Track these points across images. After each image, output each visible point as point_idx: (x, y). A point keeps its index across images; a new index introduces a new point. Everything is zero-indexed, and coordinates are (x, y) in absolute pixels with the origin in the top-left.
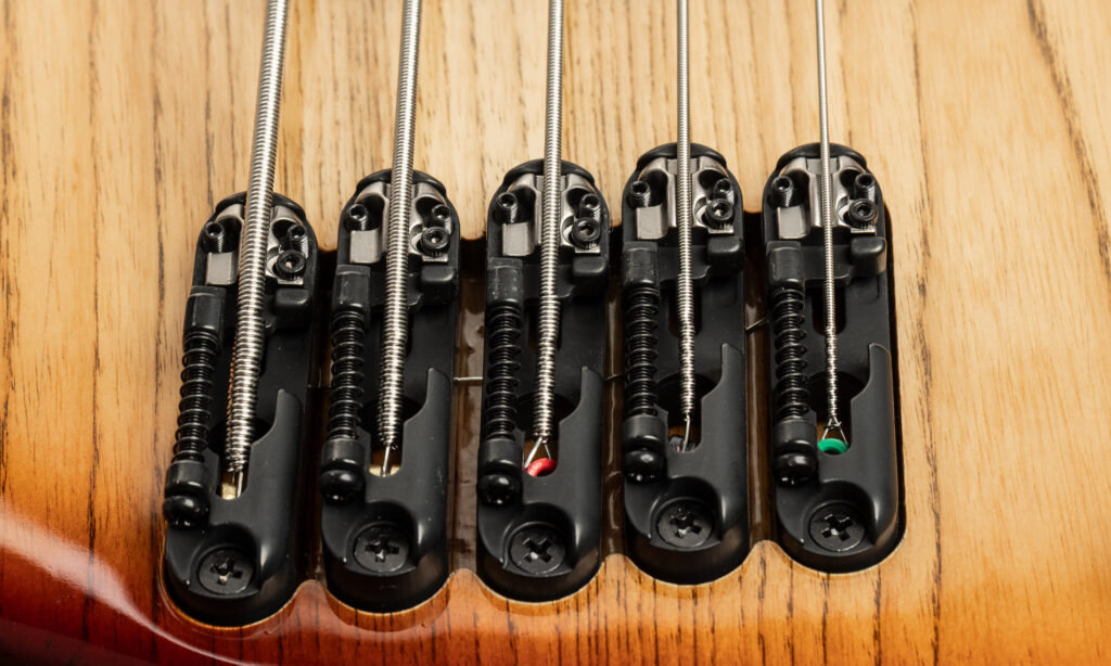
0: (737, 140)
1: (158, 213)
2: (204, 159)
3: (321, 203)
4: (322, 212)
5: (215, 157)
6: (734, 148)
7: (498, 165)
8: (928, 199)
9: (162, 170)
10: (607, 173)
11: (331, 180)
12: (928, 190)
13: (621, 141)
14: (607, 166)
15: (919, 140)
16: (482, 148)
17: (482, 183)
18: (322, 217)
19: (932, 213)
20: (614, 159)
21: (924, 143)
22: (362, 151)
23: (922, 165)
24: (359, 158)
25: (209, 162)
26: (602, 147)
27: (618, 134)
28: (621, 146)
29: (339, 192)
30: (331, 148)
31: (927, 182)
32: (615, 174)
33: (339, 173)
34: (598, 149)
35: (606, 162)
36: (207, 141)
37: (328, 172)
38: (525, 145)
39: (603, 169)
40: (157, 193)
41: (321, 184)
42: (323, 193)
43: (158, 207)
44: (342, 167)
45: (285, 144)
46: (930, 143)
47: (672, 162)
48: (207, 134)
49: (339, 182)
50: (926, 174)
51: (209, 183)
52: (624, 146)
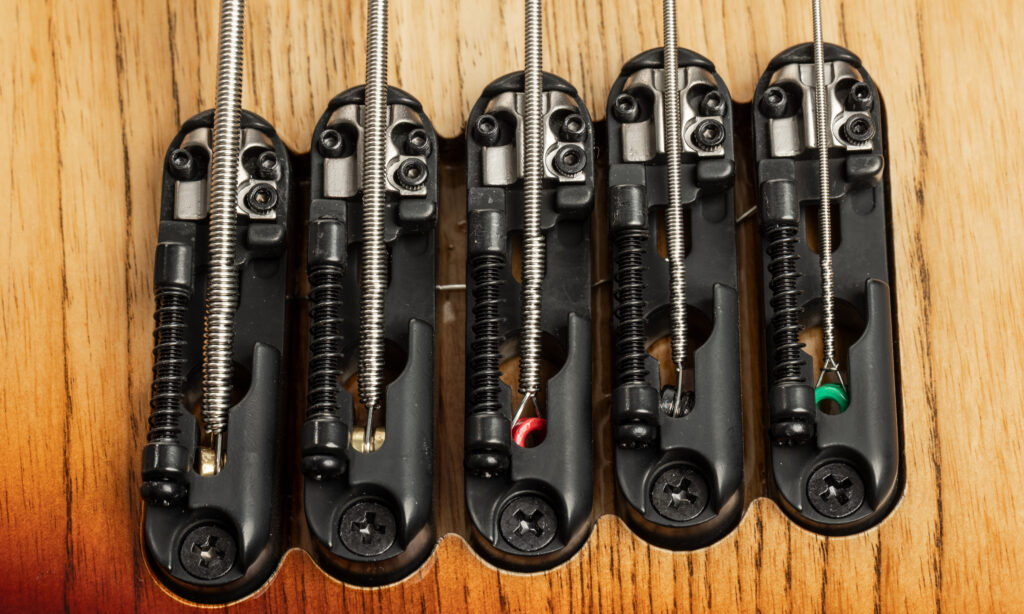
0: (724, 15)
1: (122, 110)
2: (167, 43)
3: (291, 96)
4: (292, 107)
5: (178, 41)
6: (720, 23)
7: (475, 47)
8: (925, 85)
9: (123, 57)
10: (589, 56)
11: (300, 68)
12: (924, 75)
13: (602, 18)
14: (589, 48)
15: (914, 12)
16: (457, 27)
17: (459, 70)
18: (293, 113)
19: (928, 103)
20: (595, 39)
21: (920, 17)
22: (332, 31)
23: (918, 44)
24: (329, 40)
25: (172, 47)
26: (583, 25)
27: (598, 8)
28: (602, 23)
29: (310, 82)
30: (299, 28)
31: (923, 65)
32: (597, 57)
33: (308, 58)
34: (579, 27)
35: (587, 43)
36: (170, 21)
37: (297, 57)
38: (503, 23)
39: (584, 51)
40: (119, 85)
41: (290, 73)
42: (293, 84)
43: (121, 102)
44: (311, 52)
45: (251, 24)
46: (925, 18)
47: (657, 74)
48: (169, 12)
49: (309, 70)
50: (922, 55)
51: (173, 72)
52: (605, 24)
